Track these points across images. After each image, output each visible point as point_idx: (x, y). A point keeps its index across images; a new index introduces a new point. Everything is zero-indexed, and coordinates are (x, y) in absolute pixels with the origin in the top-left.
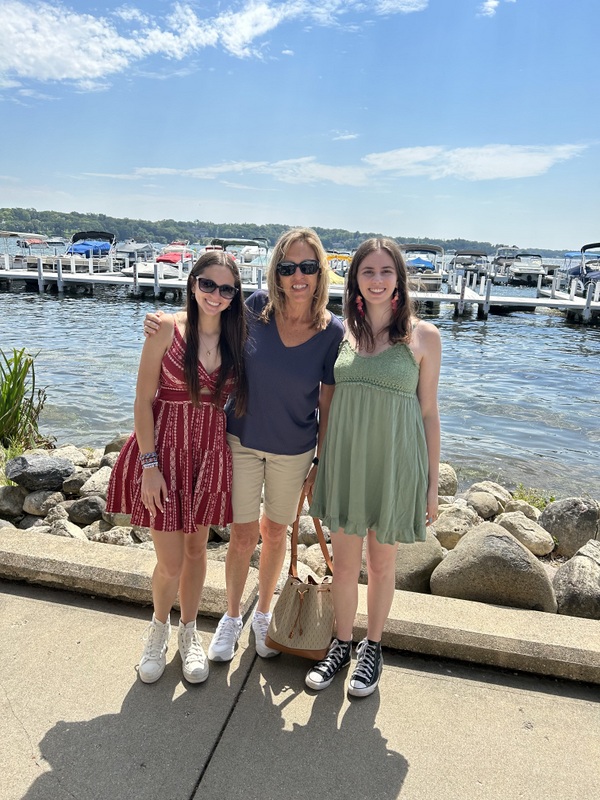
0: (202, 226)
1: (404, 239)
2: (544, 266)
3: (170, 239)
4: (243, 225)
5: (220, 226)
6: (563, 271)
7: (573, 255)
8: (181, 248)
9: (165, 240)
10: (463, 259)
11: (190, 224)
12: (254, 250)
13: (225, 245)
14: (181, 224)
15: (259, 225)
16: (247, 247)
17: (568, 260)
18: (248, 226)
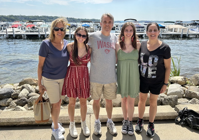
0: (22, 16)
1: (80, 19)
2: (115, 25)
3: (13, 21)
4: (35, 16)
5: (28, 16)
6: (119, 26)
7: (121, 22)
8: (18, 23)
9: (11, 21)
10: (96, 24)
11: (18, 16)
12: (40, 23)
13: (33, 22)
14: (15, 16)
15: (39, 16)
16: (38, 22)
17: (120, 23)
18: (36, 16)
